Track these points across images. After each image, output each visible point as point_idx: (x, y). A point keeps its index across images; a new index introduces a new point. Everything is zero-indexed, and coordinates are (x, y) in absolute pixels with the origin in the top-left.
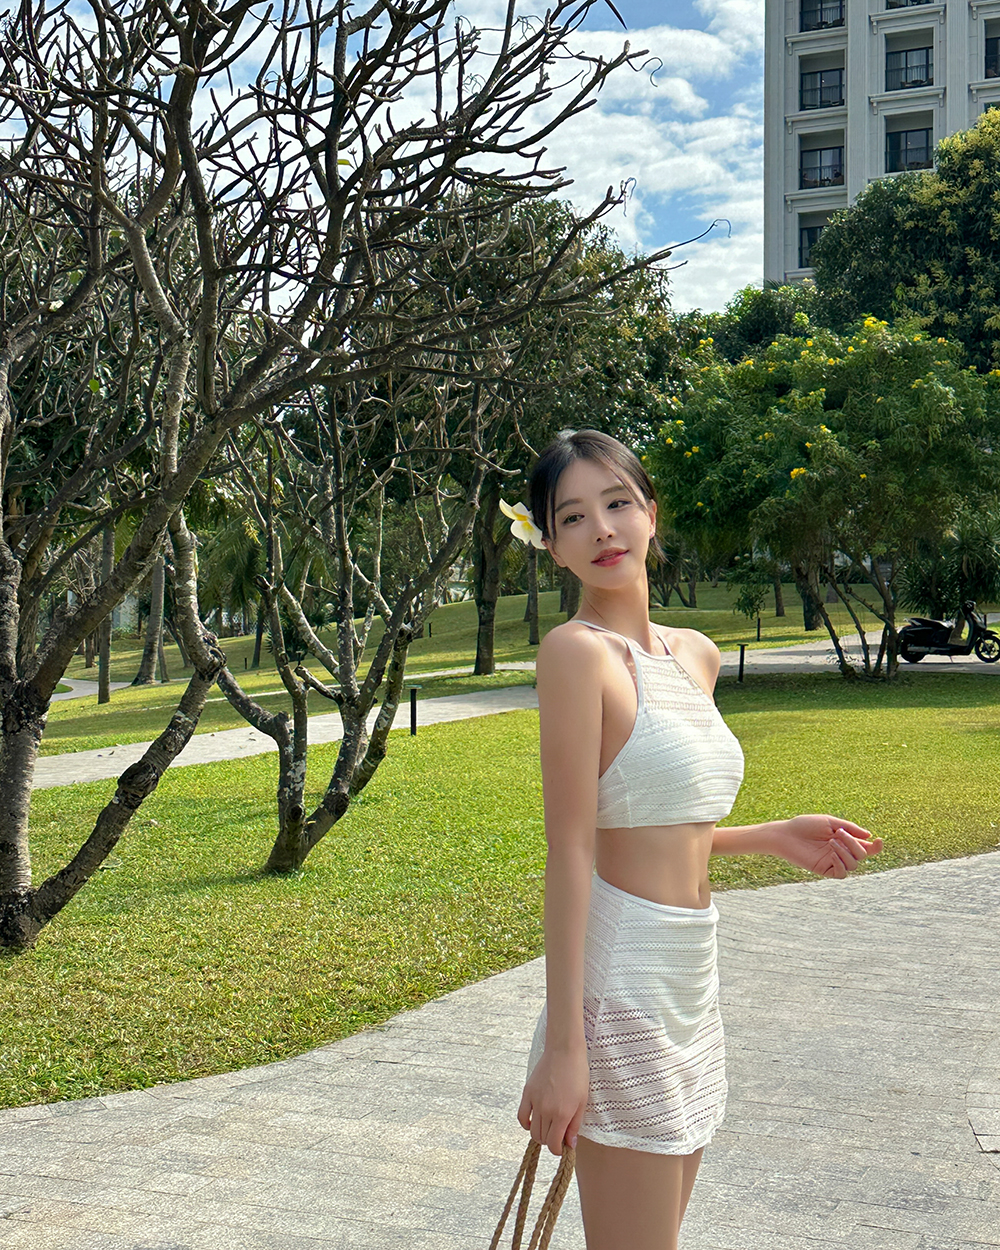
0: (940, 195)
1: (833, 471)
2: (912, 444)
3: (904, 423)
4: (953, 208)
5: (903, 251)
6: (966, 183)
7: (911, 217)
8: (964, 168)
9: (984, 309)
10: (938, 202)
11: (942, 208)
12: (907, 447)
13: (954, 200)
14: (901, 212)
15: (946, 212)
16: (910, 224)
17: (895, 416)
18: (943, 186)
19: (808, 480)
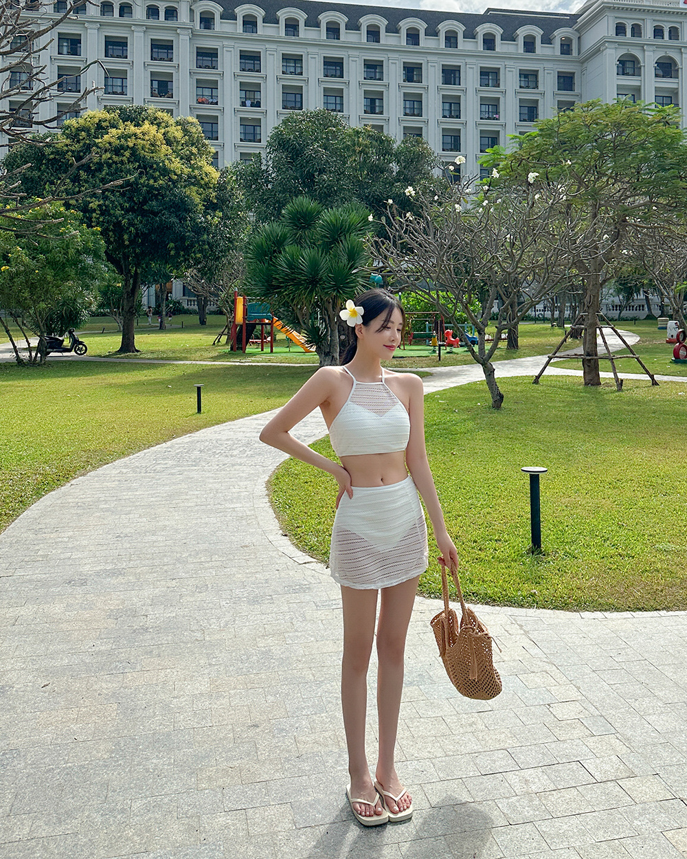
0: (67, 145)
1: (22, 269)
2: (60, 257)
3: (56, 248)
4: (73, 152)
5: (48, 168)
6: (78, 142)
7: (52, 153)
8: (77, 135)
9: (89, 199)
10: (66, 148)
11: (67, 151)
12: (58, 259)
13: (73, 148)
14: (47, 151)
15: (70, 153)
16: (52, 156)
17: (52, 244)
18: (68, 141)
19: (9, 272)
